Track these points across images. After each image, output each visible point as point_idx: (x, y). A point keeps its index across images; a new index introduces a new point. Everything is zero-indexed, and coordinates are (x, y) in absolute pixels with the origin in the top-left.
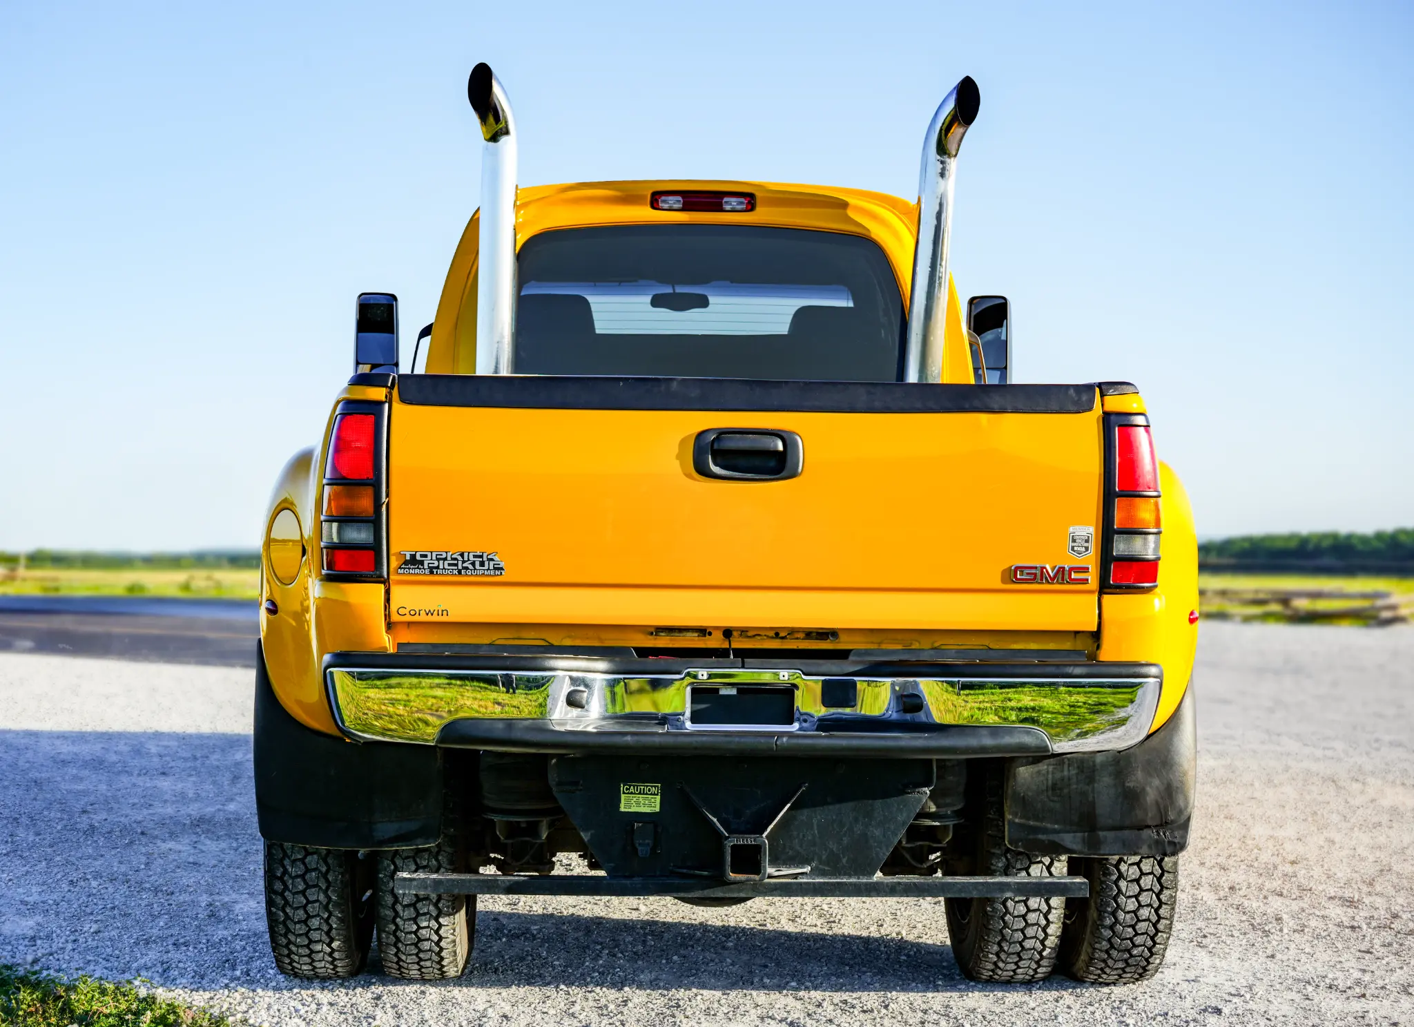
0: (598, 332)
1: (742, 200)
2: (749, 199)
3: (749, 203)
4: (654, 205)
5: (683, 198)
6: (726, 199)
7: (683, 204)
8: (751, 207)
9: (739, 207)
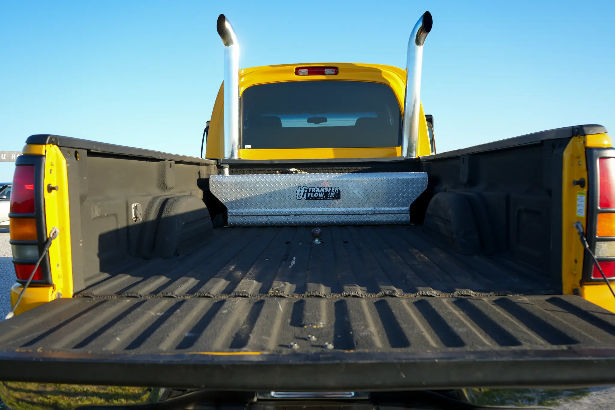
0: (283, 126)
1: (333, 70)
2: (335, 69)
3: (336, 71)
4: (297, 73)
5: (308, 70)
6: (326, 70)
7: (309, 73)
8: (336, 73)
9: (332, 73)
